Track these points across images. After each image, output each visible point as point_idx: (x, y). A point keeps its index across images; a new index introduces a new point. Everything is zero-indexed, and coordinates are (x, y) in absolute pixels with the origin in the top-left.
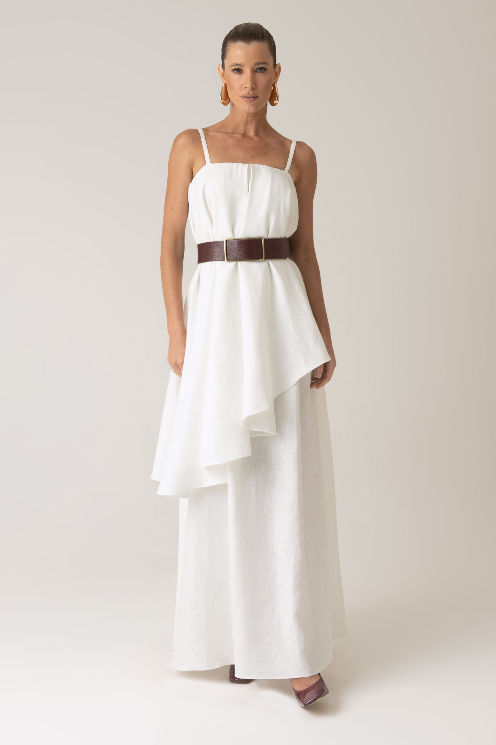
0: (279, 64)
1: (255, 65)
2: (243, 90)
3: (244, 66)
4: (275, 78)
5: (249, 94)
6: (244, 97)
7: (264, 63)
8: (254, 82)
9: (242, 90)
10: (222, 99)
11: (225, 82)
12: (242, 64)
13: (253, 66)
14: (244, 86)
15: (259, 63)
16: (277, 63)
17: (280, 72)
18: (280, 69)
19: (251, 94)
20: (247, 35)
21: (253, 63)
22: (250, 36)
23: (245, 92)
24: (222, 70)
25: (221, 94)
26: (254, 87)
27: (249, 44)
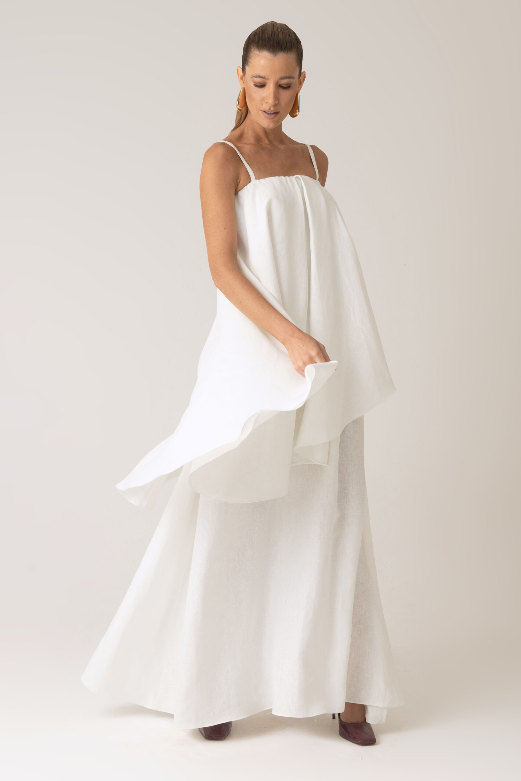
0: (304, 72)
1: (280, 79)
2: (264, 104)
3: (268, 79)
4: (299, 88)
5: (270, 109)
6: (265, 112)
7: (290, 77)
8: (277, 98)
9: (262, 104)
10: (238, 104)
11: (244, 87)
12: (266, 77)
13: (278, 80)
14: (266, 101)
15: (285, 77)
16: (302, 72)
17: (304, 80)
18: (305, 77)
19: (273, 110)
20: (274, 44)
21: (278, 76)
22: (277, 46)
23: (266, 107)
24: (241, 73)
25: (238, 100)
26: (277, 102)
27: (276, 55)
